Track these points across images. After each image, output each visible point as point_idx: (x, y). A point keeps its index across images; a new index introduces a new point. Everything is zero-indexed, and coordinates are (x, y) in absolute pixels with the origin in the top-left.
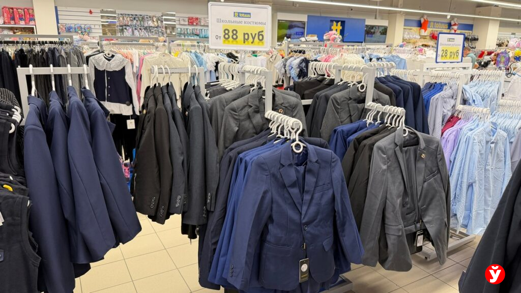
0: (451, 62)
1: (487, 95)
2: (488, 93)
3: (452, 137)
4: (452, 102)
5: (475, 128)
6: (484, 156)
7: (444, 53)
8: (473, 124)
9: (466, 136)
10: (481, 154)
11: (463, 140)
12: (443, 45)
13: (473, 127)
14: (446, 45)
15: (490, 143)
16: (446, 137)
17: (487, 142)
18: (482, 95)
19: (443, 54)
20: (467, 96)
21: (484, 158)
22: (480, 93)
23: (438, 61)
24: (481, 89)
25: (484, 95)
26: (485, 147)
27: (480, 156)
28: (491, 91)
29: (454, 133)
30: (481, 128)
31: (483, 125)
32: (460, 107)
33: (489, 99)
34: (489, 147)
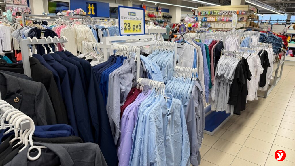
0: (135, 35)
1: (164, 65)
2: (165, 62)
3: (131, 116)
4: (131, 76)
5: (152, 103)
6: (162, 130)
7: (127, 26)
8: (151, 98)
9: (143, 115)
10: (159, 129)
11: (141, 120)
12: (124, 18)
13: (149, 103)
14: (127, 18)
15: (167, 115)
16: (126, 115)
17: (164, 116)
18: (161, 65)
19: (127, 28)
20: (147, 67)
21: (163, 131)
22: (159, 62)
23: (122, 34)
24: (159, 59)
25: (162, 64)
26: (162, 122)
27: (158, 131)
28: (167, 60)
29: (133, 111)
30: (157, 104)
31: (159, 99)
32: (140, 80)
33: (166, 68)
34: (167, 119)
